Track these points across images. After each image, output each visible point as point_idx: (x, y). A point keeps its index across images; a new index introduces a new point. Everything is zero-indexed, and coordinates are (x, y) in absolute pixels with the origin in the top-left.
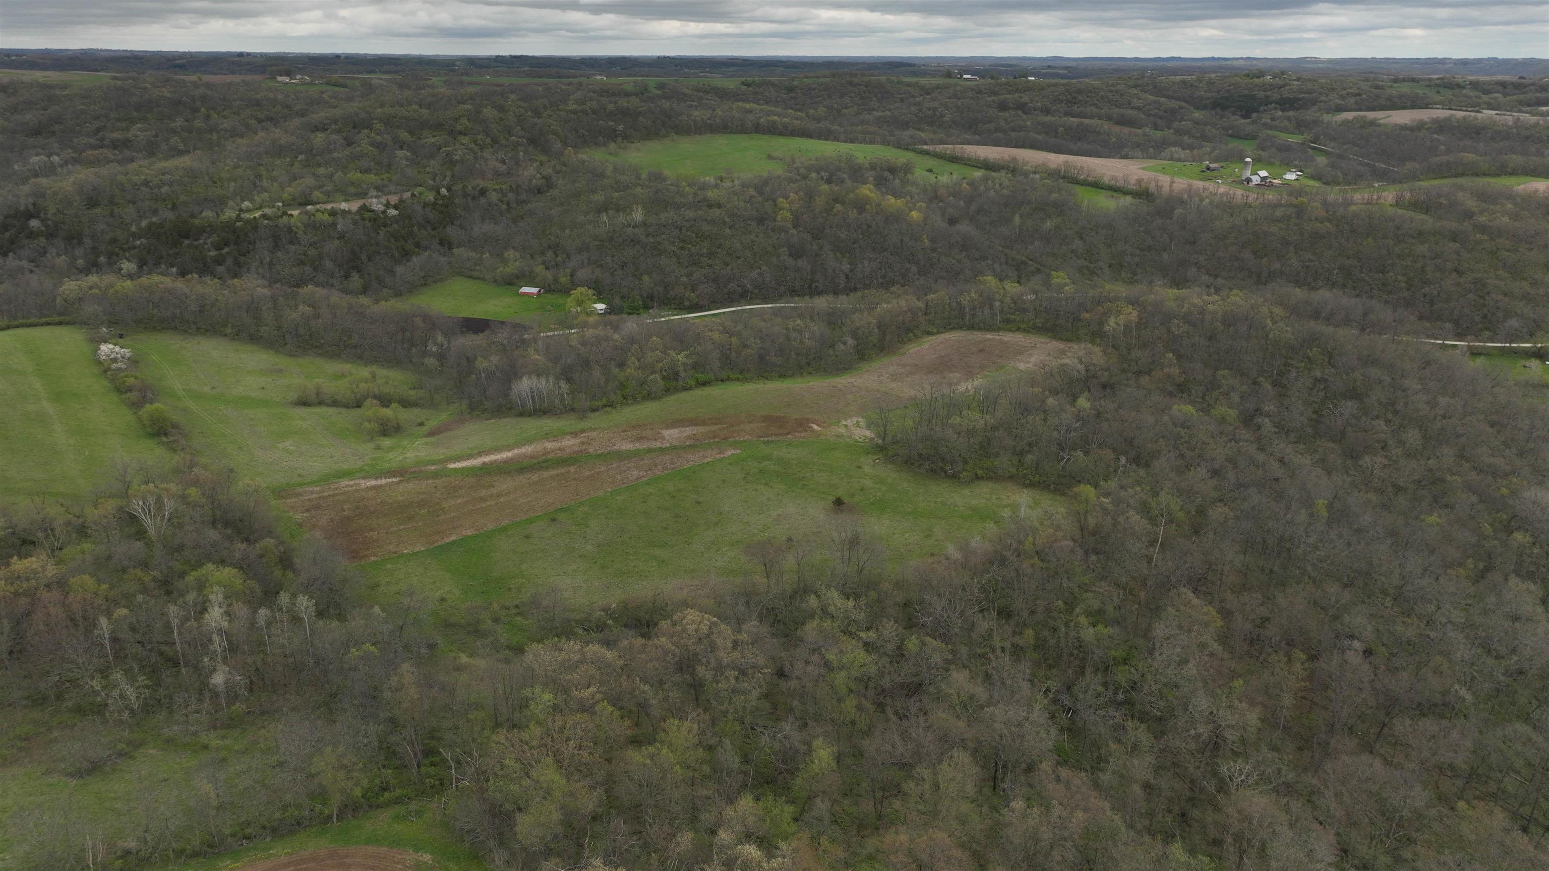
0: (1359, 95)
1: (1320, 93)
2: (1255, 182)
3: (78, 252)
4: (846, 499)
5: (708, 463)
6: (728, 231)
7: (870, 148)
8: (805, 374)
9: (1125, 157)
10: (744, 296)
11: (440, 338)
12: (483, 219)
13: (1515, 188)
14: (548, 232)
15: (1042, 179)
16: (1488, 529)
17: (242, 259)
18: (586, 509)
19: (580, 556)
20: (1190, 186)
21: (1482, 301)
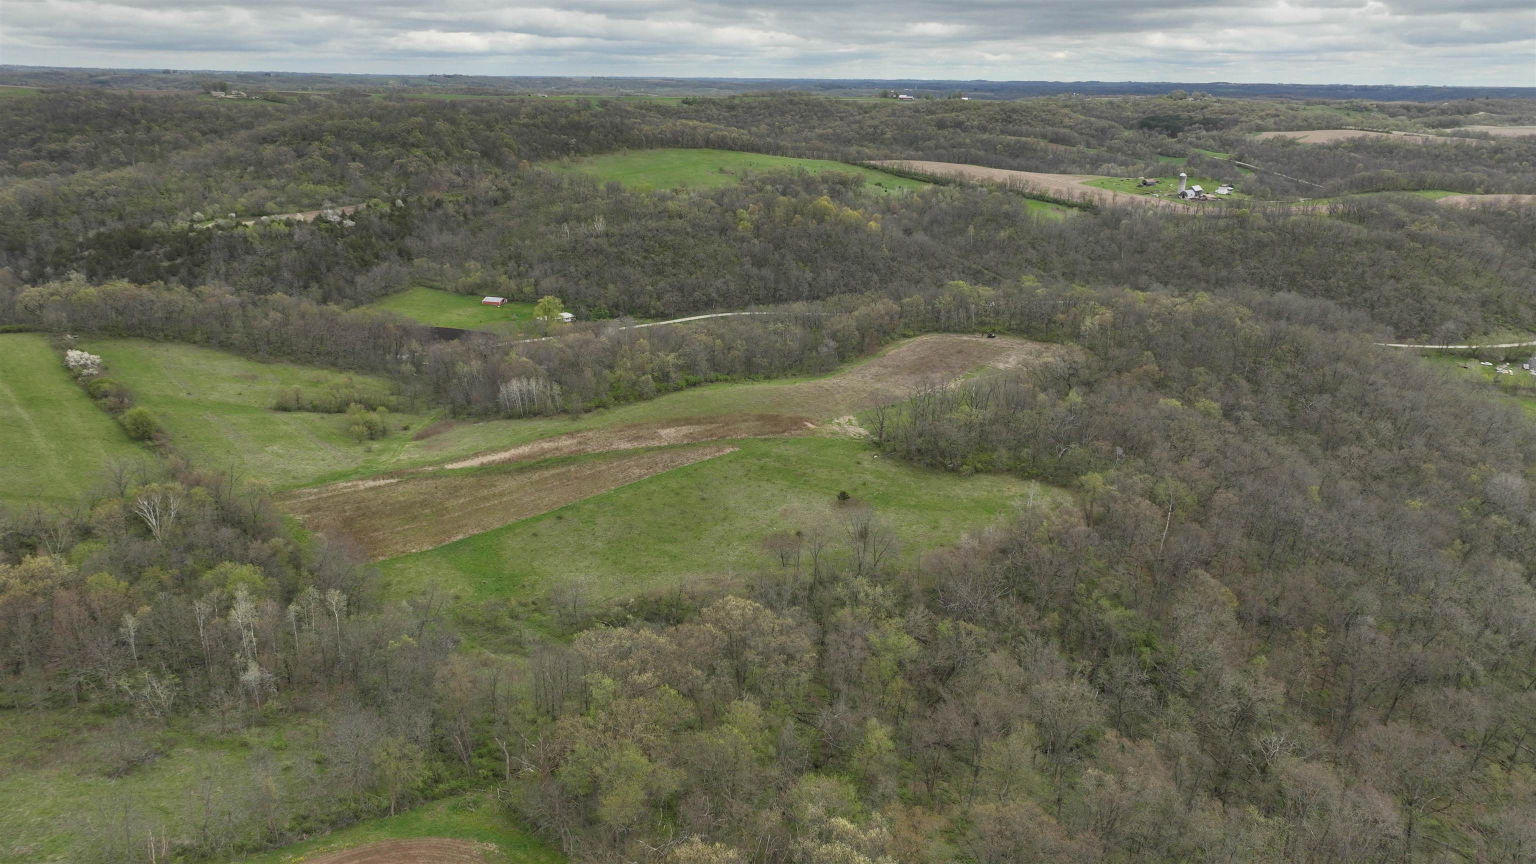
0: (1278, 116)
1: (1241, 114)
2: (1190, 196)
3: (23, 262)
4: (850, 493)
5: (708, 461)
6: (691, 241)
7: (818, 163)
8: (789, 375)
9: (1064, 172)
10: (708, 305)
11: (415, 345)
12: (441, 230)
13: (1437, 201)
14: (507, 243)
15: (990, 192)
16: (1467, 513)
17: (196, 270)
18: (591, 506)
19: (592, 553)
20: (1132, 198)
21: (1418, 305)
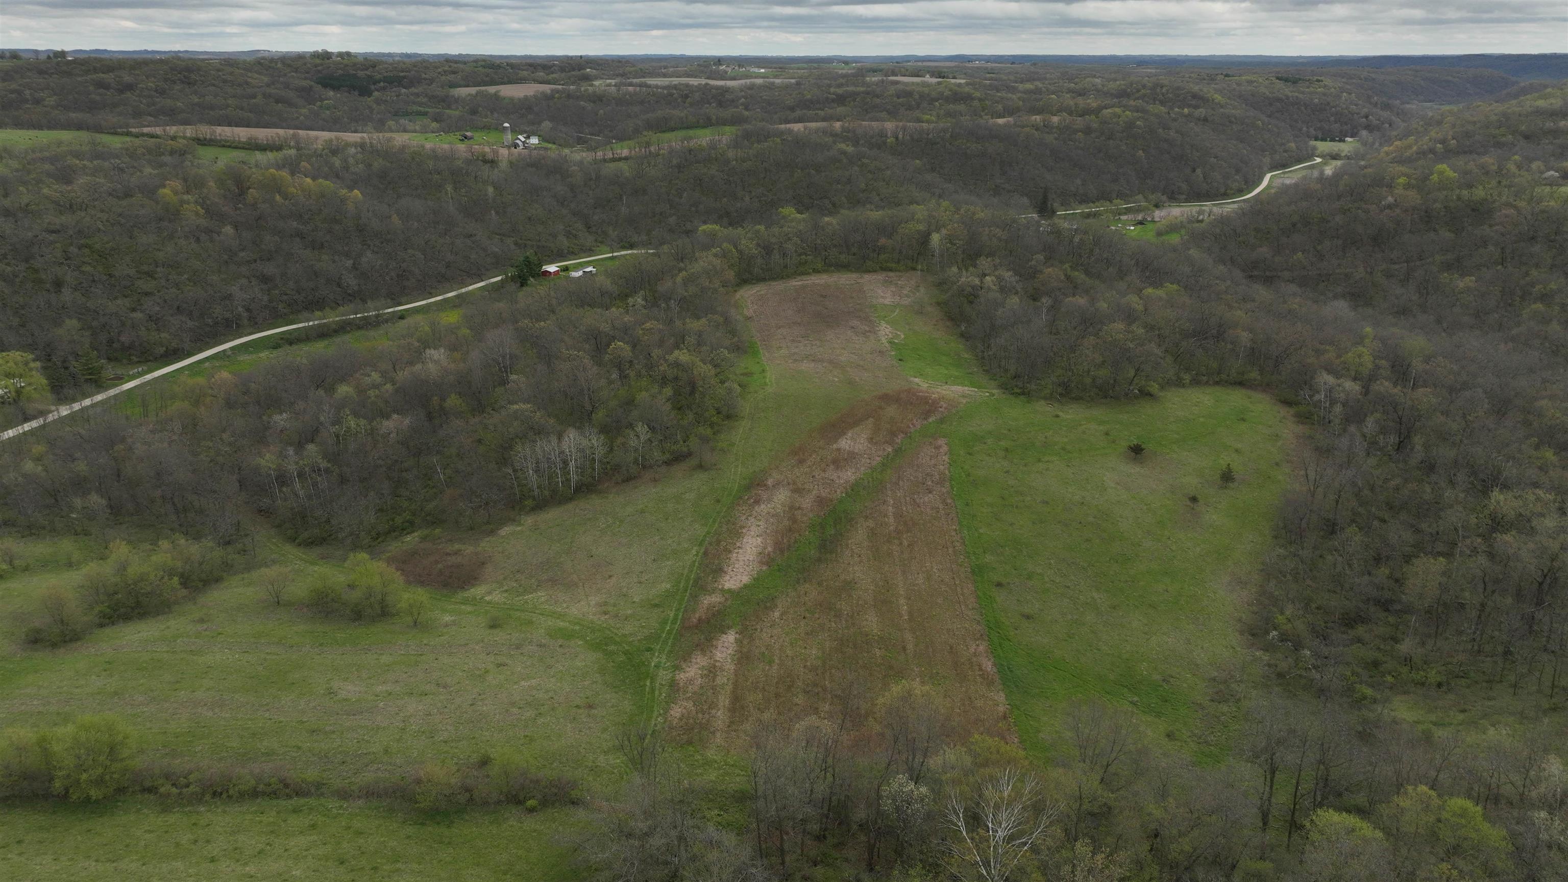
2: (521, 147)
5: (953, 461)
18: (991, 557)
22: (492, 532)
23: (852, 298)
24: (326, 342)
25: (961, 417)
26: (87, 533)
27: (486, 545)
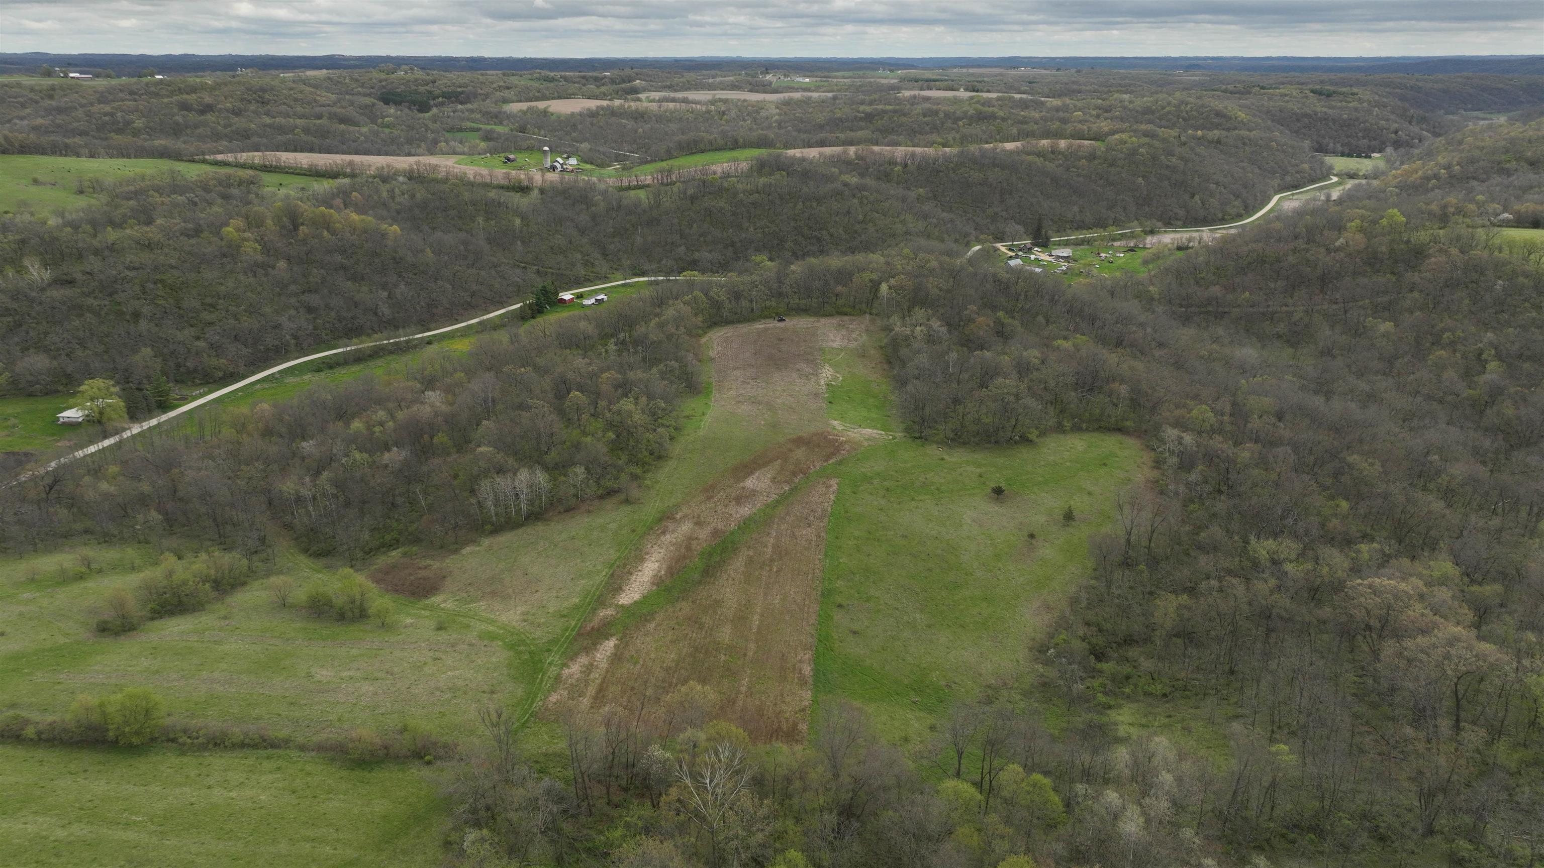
2: (558, 169)
18: (841, 583)
22: (456, 551)
23: (805, 341)
24: (361, 366)
25: (858, 460)
26: (147, 542)
27: (450, 562)
